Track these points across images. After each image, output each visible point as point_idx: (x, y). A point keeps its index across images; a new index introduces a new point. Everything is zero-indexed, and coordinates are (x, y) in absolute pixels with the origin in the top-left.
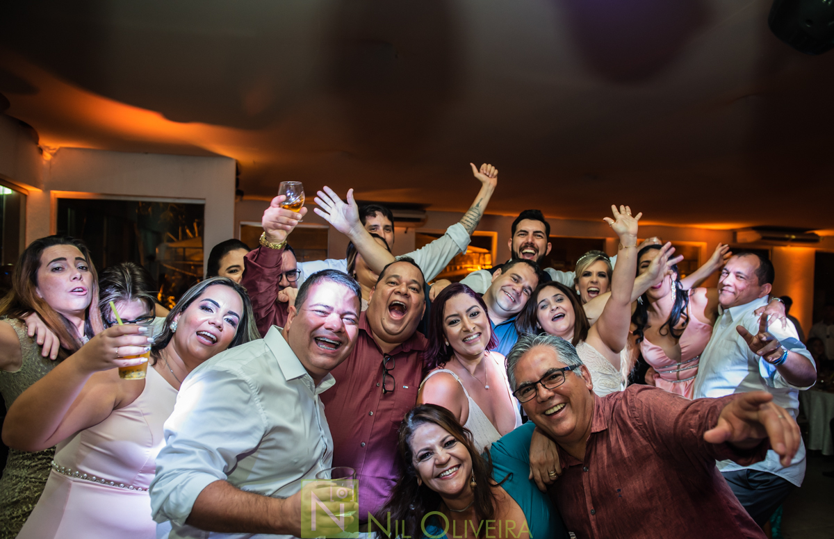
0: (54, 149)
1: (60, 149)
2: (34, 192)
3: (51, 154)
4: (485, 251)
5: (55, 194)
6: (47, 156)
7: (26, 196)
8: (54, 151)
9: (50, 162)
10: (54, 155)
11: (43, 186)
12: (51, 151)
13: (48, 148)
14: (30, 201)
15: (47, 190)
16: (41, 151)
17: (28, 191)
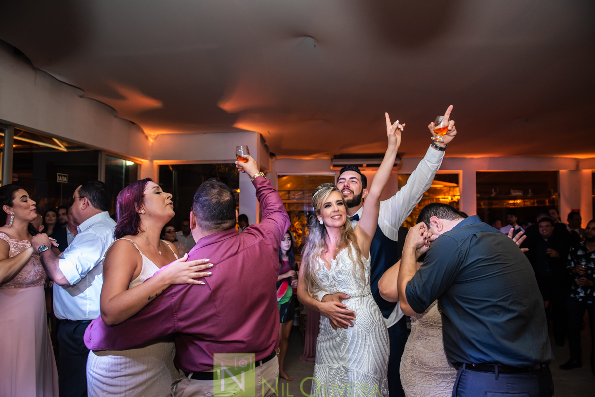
0: (154, 136)
1: (158, 136)
2: (145, 162)
3: (152, 139)
4: (454, 185)
5: (157, 163)
6: (151, 140)
7: (140, 165)
8: (154, 137)
9: (152, 144)
10: (155, 139)
11: (149, 158)
12: (152, 137)
13: (150, 135)
14: (143, 168)
15: (151, 160)
16: (147, 137)
17: (141, 162)
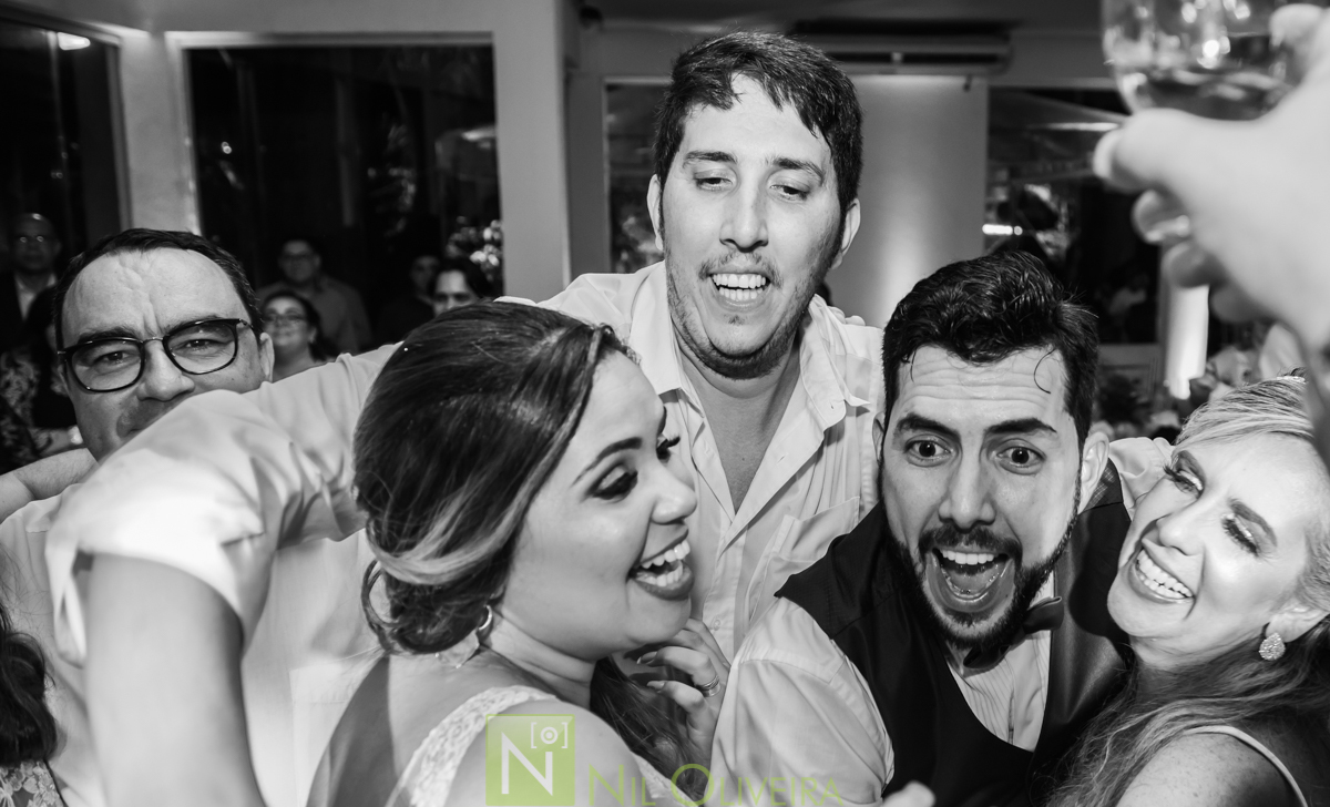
2: (131, 39)
5: (178, 41)
7: (116, 49)
15: (158, 32)
17: (118, 37)
